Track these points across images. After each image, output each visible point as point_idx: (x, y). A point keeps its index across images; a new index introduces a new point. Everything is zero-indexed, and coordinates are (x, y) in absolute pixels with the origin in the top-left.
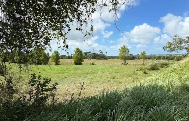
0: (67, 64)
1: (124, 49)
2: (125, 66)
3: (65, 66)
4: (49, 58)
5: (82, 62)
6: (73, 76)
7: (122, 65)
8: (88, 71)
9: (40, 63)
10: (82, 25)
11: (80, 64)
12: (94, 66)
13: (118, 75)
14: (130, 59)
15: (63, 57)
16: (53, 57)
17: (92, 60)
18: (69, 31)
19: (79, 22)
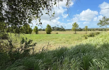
0: (42, 34)
1: (75, 25)
2: (75, 34)
3: (41, 35)
4: (32, 30)
5: (51, 33)
6: (45, 40)
7: (74, 34)
8: (54, 38)
9: (27, 33)
10: (49, 12)
11: (50, 33)
12: (57, 34)
13: (70, 40)
14: (79, 31)
15: (40, 30)
16: (35, 30)
17: (57, 31)
18: (42, 15)
19: (47, 10)
